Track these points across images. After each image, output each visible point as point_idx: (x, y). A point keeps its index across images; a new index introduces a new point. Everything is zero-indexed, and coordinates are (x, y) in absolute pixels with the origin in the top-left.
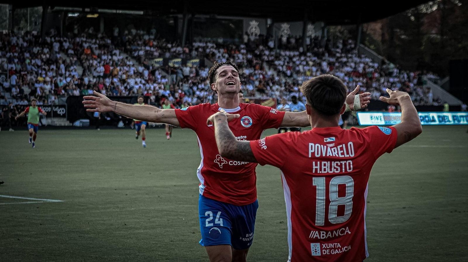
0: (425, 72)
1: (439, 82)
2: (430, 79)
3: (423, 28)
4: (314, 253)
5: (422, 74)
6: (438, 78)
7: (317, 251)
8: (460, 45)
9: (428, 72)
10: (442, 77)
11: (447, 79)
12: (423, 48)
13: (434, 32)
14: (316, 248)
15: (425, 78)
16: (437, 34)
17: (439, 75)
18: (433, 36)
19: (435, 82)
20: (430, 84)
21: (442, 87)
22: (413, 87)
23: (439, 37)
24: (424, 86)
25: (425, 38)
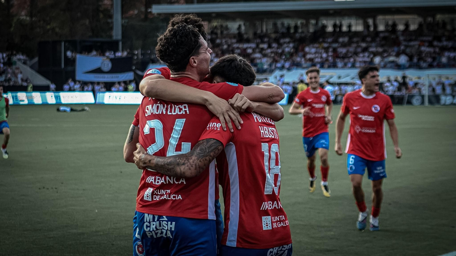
0: (14, 52)
1: (28, 62)
2: (19, 60)
3: (13, 10)
4: (265, 227)
5: (12, 54)
6: (27, 59)
7: (268, 225)
8: (49, 27)
9: (18, 53)
10: (31, 58)
11: (36, 59)
12: (12, 29)
13: (23, 13)
14: (267, 221)
15: (15, 59)
16: (26, 16)
17: (28, 56)
18: (22, 18)
19: (25, 63)
20: (19, 64)
21: (32, 67)
22: (3, 68)
23: (28, 18)
24: (14, 67)
25: (15, 20)
